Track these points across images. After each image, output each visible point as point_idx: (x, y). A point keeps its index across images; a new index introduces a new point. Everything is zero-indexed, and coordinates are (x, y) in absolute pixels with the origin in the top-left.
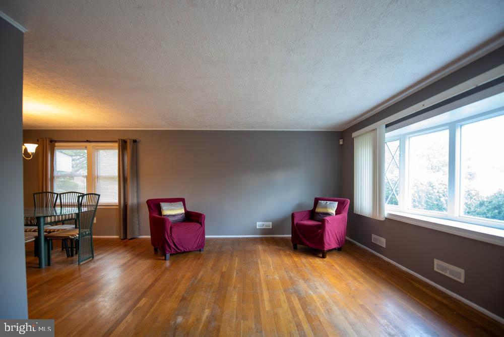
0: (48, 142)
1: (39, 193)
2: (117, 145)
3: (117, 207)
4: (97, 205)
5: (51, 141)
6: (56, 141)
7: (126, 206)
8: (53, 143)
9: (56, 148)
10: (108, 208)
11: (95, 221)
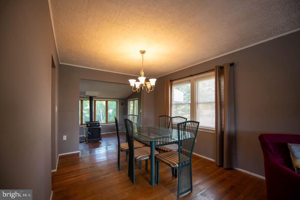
0: (169, 82)
1: (165, 116)
2: (214, 73)
3: (214, 132)
4: (198, 128)
5: (171, 81)
6: (173, 81)
7: (222, 133)
8: (172, 81)
9: (173, 85)
10: (206, 132)
11: (196, 142)
